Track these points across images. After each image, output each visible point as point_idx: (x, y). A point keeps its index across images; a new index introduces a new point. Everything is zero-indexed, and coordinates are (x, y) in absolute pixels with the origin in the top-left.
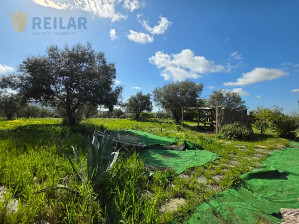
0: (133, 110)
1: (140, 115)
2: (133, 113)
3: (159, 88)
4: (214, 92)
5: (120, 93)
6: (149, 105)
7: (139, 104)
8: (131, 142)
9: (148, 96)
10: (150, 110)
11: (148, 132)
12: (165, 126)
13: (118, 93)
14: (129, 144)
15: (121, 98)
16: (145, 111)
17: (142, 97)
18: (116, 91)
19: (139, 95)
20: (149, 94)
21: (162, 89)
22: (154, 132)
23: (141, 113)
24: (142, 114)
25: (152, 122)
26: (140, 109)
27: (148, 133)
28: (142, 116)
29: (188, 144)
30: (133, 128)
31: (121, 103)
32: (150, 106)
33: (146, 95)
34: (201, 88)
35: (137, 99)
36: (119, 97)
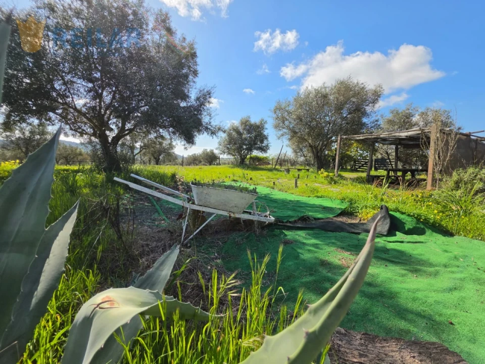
0: (235, 150)
1: (246, 160)
2: (233, 155)
3: (284, 102)
4: (392, 112)
5: (207, 104)
6: (262, 142)
7: (246, 139)
8: (232, 210)
9: (261, 124)
10: (263, 149)
11: (268, 187)
12: (299, 175)
13: (202, 104)
14: (225, 213)
15: (210, 116)
16: (255, 153)
17: (251, 126)
18: (198, 99)
19: (245, 123)
20: (263, 120)
21: (291, 103)
22: (281, 187)
23: (248, 157)
24: (251, 158)
25: (270, 170)
26: (246, 149)
27: (269, 189)
28: (250, 161)
29: (397, 215)
30: (235, 179)
31: (209, 127)
32: (265, 142)
33: (258, 122)
34: (377, 96)
35: (241, 131)
36: (205, 113)
